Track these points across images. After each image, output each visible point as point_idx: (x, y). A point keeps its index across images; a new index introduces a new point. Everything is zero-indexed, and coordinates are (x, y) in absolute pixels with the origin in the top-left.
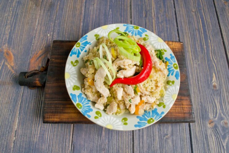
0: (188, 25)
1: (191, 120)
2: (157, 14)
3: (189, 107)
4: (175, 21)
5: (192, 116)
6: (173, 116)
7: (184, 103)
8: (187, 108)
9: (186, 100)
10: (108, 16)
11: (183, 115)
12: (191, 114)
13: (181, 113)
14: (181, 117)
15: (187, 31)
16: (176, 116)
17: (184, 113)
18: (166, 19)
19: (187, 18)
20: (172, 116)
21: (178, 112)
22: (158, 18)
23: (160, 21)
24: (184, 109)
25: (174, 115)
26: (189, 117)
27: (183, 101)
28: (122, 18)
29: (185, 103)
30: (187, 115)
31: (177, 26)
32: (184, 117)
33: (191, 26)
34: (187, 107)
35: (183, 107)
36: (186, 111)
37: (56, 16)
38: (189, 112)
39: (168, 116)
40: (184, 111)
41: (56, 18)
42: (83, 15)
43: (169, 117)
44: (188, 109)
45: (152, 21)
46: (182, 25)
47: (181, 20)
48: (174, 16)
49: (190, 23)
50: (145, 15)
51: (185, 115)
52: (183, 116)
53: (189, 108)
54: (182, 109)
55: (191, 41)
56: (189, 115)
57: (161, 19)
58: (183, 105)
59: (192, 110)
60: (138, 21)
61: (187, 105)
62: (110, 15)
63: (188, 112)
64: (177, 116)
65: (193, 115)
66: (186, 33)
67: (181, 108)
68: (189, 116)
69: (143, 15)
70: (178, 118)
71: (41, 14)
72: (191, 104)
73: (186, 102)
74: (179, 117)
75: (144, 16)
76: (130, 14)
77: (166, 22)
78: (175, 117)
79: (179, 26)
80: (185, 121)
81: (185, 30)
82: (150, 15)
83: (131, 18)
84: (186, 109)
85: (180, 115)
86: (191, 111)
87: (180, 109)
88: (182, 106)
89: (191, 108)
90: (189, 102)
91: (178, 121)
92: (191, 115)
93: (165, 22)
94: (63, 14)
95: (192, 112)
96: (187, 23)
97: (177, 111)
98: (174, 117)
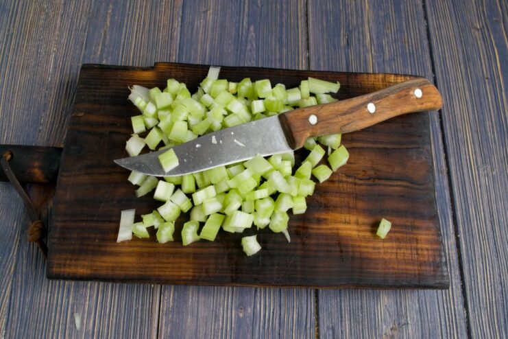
0: (462, 66)
1: (437, 281)
2: (378, 38)
3: (435, 246)
4: (427, 55)
5: (442, 271)
6: (391, 271)
7: (419, 237)
8: (427, 249)
9: (428, 229)
10: (246, 46)
11: (416, 268)
12: (437, 266)
13: (411, 262)
14: (411, 274)
15: (461, 85)
16: (398, 269)
17: (421, 264)
18: (402, 52)
19: (459, 48)
20: (386, 271)
21: (404, 259)
22: (380, 48)
23: (387, 56)
24: (420, 252)
25: (393, 268)
26: (432, 273)
27: (418, 232)
28: (284, 51)
29: (424, 237)
30: (428, 270)
31: (434, 71)
32: (419, 274)
33: (472, 69)
34: (427, 246)
35: (419, 246)
36: (426, 259)
37: (104, 45)
38: (434, 262)
39: (376, 271)
40: (421, 259)
41: (102, 51)
42: (178, 42)
43: (380, 271)
44: (430, 253)
45: (365, 57)
46: (445, 65)
47: (444, 52)
48: (426, 42)
49: (467, 60)
50: (345, 42)
51: (423, 268)
52: (417, 272)
53: (434, 250)
54: (415, 252)
55: (470, 111)
56: (432, 269)
57: (390, 51)
58: (417, 243)
59: (440, 256)
60: (326, 58)
61: (429, 242)
62: (251, 42)
63: (431, 260)
64: (400, 271)
65: (445, 269)
66: (458, 89)
67: (411, 249)
68: (434, 271)
69: (339, 42)
70: (405, 276)
71: (63, 41)
72: (440, 240)
73: (426, 235)
74: (406, 274)
75: (343, 43)
76: (304, 39)
77: (404, 61)
78: (396, 273)
79: (438, 69)
80: (422, 283)
81: (456, 80)
82: (359, 39)
83: (308, 48)
84: (426, 253)
85: (409, 267)
86: (438, 259)
87: (409, 252)
88: (414, 245)
89: (440, 251)
90: (433, 235)
91: (404, 283)
92: (440, 269)
93: (400, 60)
94: (123, 41)
95: (441, 262)
96: (461, 61)
97: (402, 258)
98: (393, 273)
